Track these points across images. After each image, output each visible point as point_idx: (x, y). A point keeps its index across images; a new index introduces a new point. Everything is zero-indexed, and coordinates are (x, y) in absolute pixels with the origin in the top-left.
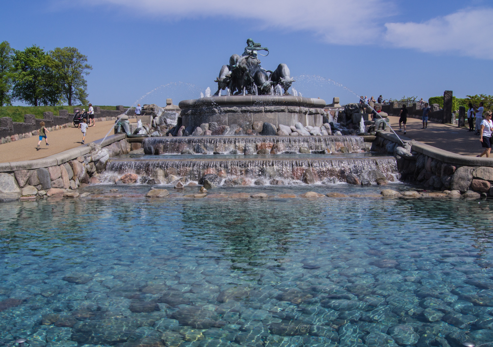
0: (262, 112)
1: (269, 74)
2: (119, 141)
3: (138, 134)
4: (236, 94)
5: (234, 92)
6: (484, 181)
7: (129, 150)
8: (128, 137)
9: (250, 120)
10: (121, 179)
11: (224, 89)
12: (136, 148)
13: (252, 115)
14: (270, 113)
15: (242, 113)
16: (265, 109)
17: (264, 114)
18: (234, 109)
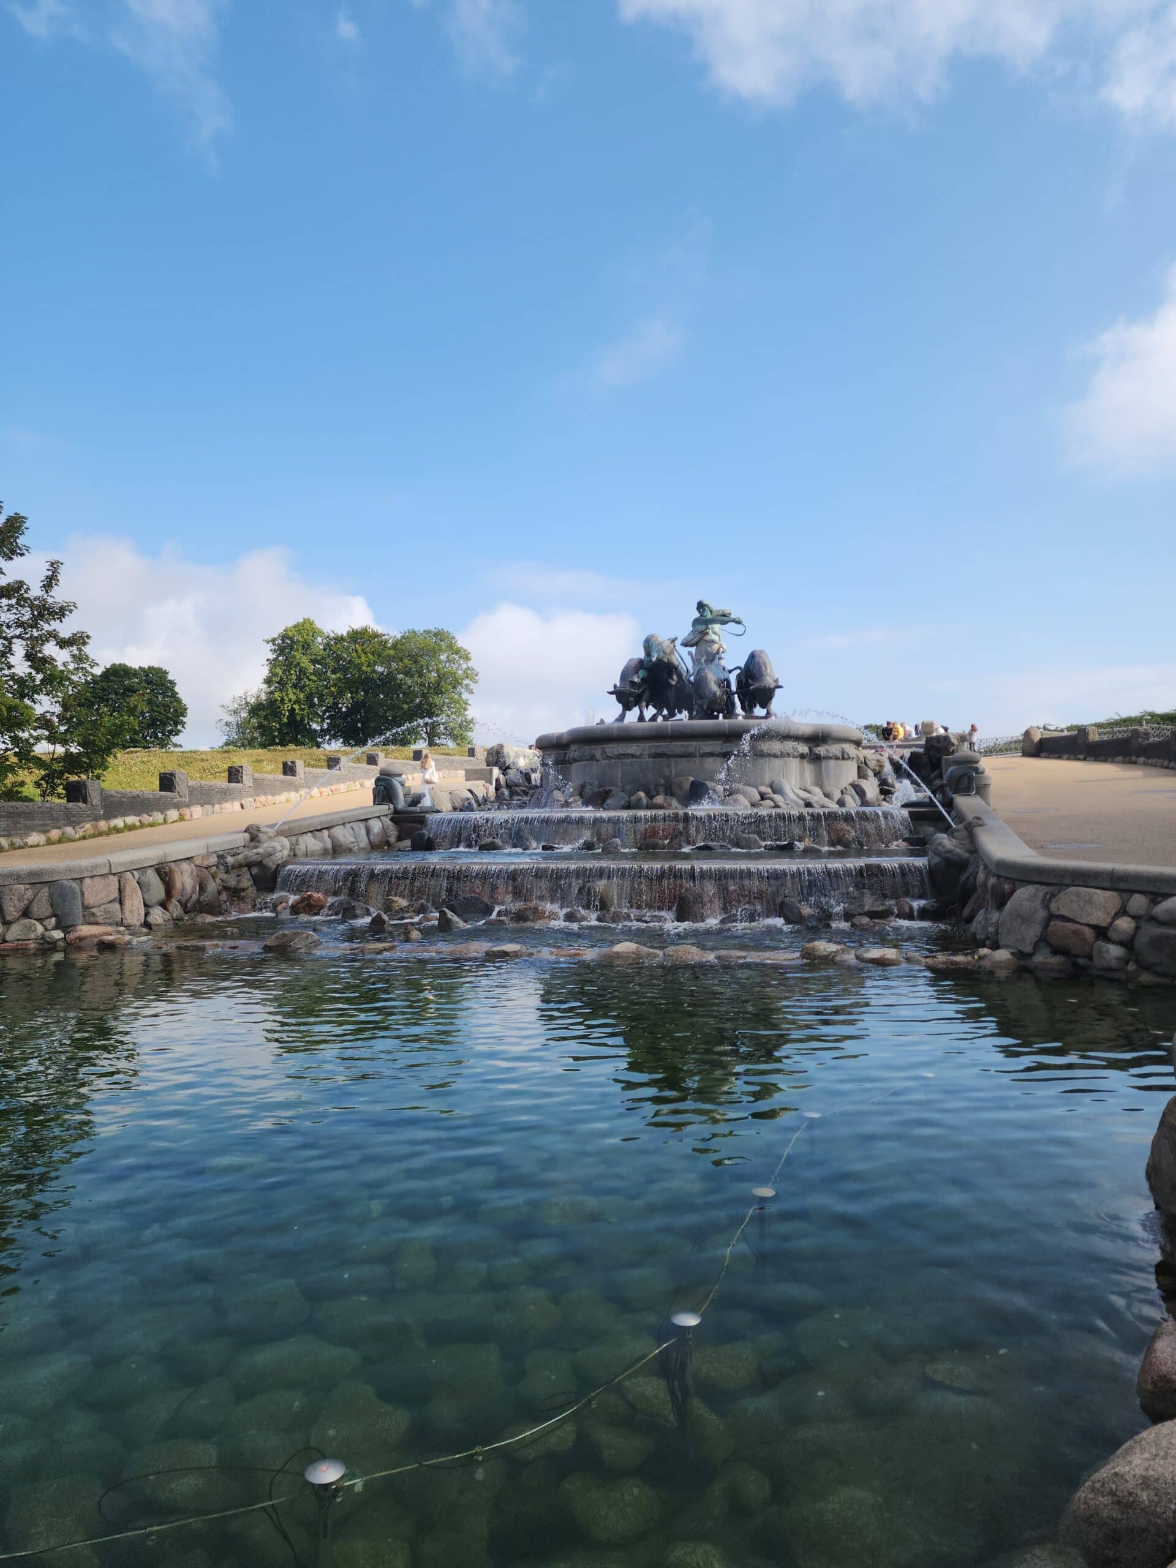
0: (695, 756)
2: (363, 821)
3: (419, 805)
6: (1078, 926)
7: (392, 839)
9: (667, 773)
10: (291, 907)
12: (408, 836)
13: (673, 764)
14: (711, 759)
15: (651, 760)
16: (702, 751)
17: (698, 760)
18: (633, 752)
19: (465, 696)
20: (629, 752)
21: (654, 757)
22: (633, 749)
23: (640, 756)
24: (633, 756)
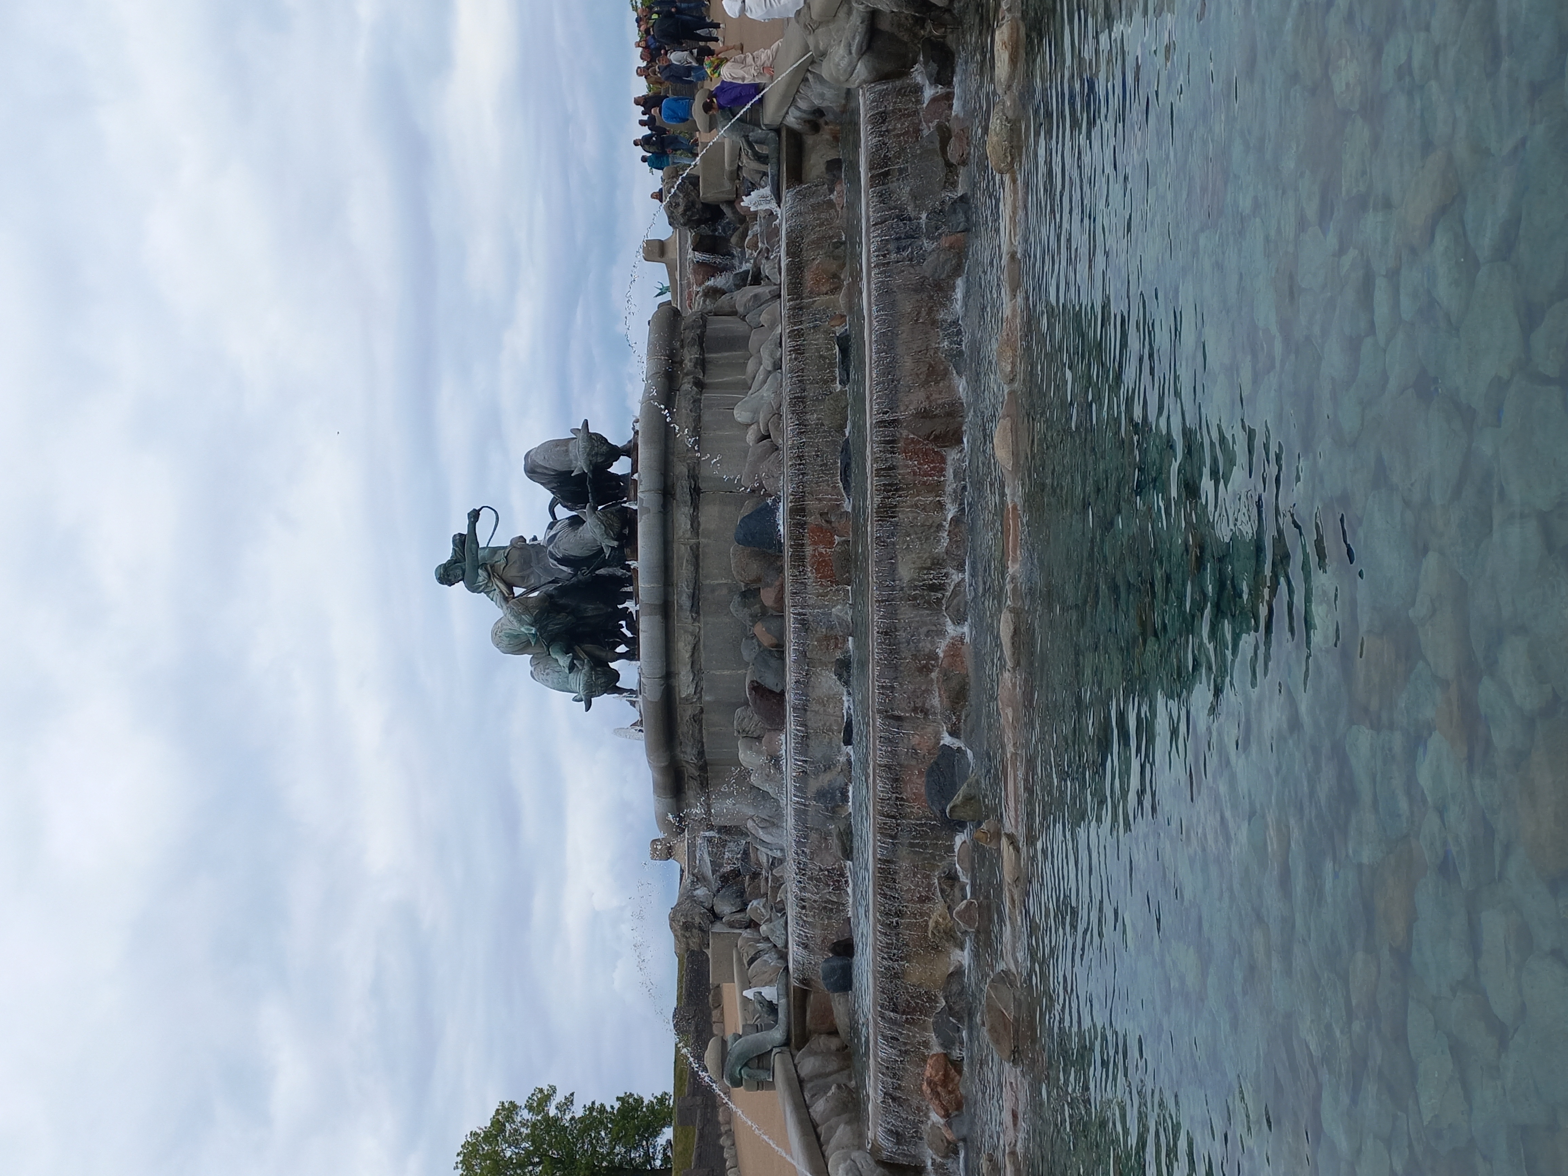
0: (698, 545)
1: (562, 513)
2: (801, 1082)
3: (775, 1002)
4: (633, 626)
5: (629, 634)
7: (834, 1043)
8: (787, 1043)
9: (725, 591)
10: (947, 1115)
11: (616, 675)
12: (827, 1012)
13: (708, 582)
14: (702, 519)
15: (702, 617)
16: (688, 535)
17: (702, 540)
18: (689, 648)
19: (578, 1111)
20: (688, 655)
21: (698, 613)
22: (683, 649)
23: (697, 637)
24: (695, 649)
